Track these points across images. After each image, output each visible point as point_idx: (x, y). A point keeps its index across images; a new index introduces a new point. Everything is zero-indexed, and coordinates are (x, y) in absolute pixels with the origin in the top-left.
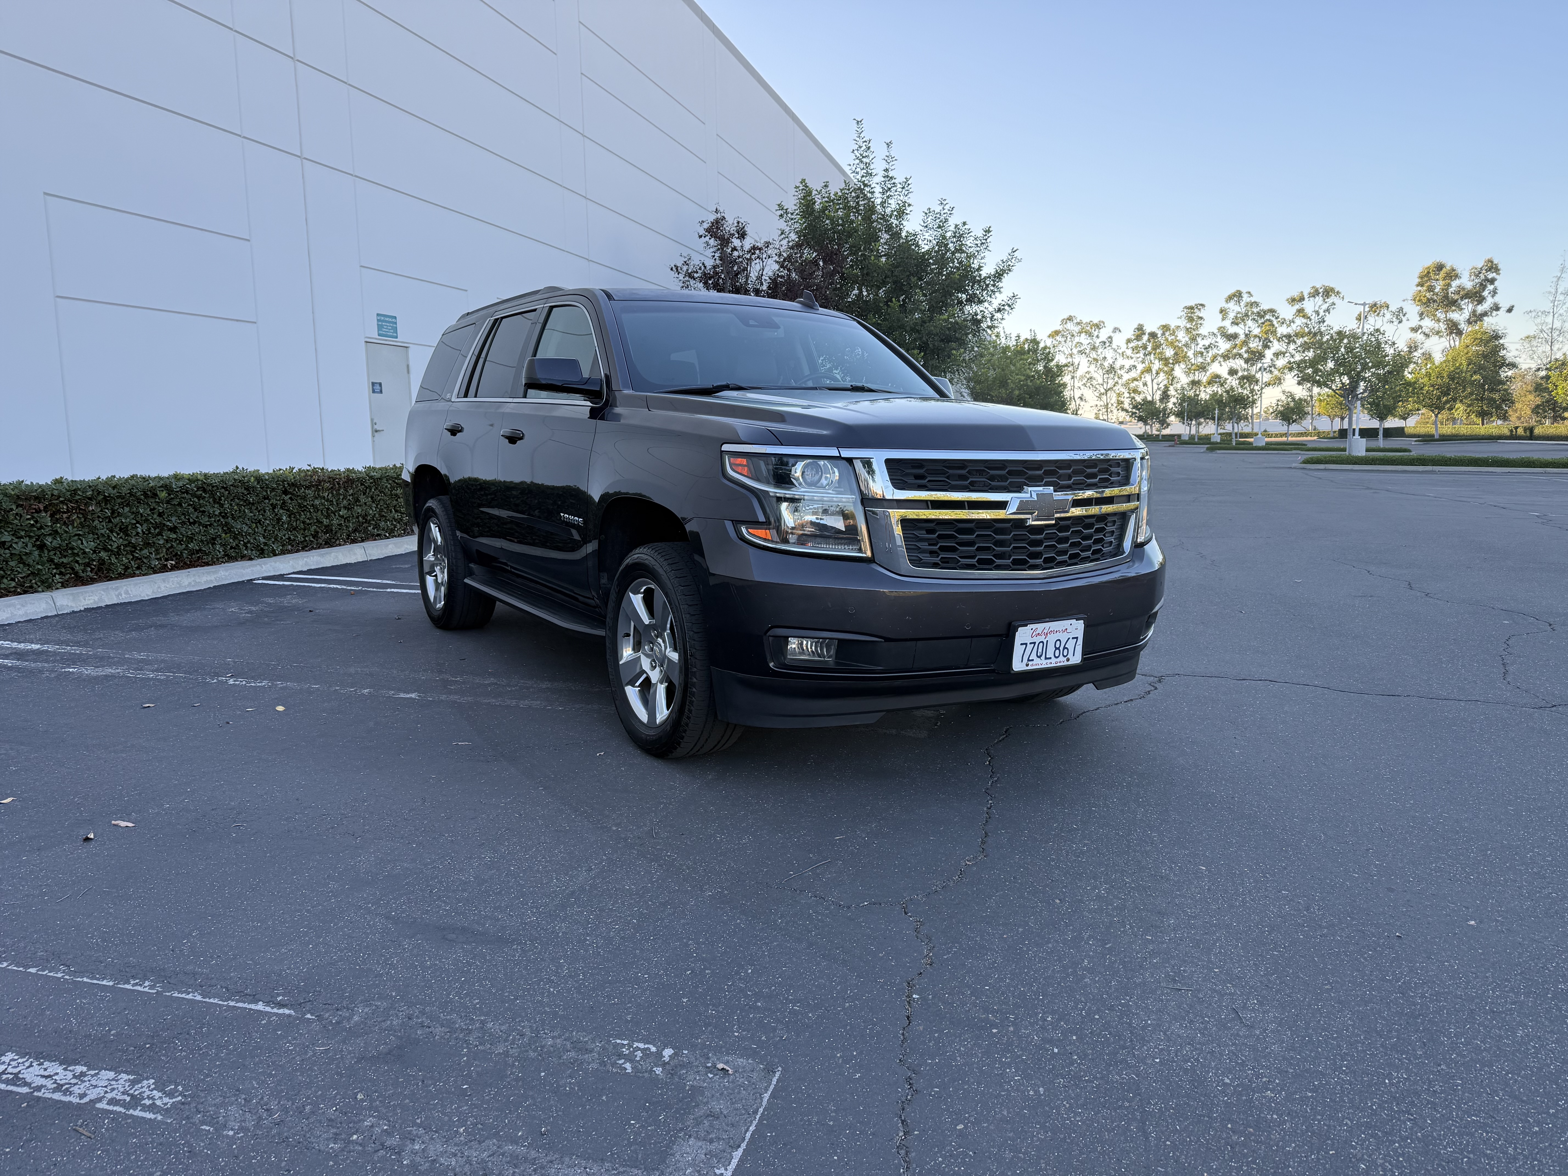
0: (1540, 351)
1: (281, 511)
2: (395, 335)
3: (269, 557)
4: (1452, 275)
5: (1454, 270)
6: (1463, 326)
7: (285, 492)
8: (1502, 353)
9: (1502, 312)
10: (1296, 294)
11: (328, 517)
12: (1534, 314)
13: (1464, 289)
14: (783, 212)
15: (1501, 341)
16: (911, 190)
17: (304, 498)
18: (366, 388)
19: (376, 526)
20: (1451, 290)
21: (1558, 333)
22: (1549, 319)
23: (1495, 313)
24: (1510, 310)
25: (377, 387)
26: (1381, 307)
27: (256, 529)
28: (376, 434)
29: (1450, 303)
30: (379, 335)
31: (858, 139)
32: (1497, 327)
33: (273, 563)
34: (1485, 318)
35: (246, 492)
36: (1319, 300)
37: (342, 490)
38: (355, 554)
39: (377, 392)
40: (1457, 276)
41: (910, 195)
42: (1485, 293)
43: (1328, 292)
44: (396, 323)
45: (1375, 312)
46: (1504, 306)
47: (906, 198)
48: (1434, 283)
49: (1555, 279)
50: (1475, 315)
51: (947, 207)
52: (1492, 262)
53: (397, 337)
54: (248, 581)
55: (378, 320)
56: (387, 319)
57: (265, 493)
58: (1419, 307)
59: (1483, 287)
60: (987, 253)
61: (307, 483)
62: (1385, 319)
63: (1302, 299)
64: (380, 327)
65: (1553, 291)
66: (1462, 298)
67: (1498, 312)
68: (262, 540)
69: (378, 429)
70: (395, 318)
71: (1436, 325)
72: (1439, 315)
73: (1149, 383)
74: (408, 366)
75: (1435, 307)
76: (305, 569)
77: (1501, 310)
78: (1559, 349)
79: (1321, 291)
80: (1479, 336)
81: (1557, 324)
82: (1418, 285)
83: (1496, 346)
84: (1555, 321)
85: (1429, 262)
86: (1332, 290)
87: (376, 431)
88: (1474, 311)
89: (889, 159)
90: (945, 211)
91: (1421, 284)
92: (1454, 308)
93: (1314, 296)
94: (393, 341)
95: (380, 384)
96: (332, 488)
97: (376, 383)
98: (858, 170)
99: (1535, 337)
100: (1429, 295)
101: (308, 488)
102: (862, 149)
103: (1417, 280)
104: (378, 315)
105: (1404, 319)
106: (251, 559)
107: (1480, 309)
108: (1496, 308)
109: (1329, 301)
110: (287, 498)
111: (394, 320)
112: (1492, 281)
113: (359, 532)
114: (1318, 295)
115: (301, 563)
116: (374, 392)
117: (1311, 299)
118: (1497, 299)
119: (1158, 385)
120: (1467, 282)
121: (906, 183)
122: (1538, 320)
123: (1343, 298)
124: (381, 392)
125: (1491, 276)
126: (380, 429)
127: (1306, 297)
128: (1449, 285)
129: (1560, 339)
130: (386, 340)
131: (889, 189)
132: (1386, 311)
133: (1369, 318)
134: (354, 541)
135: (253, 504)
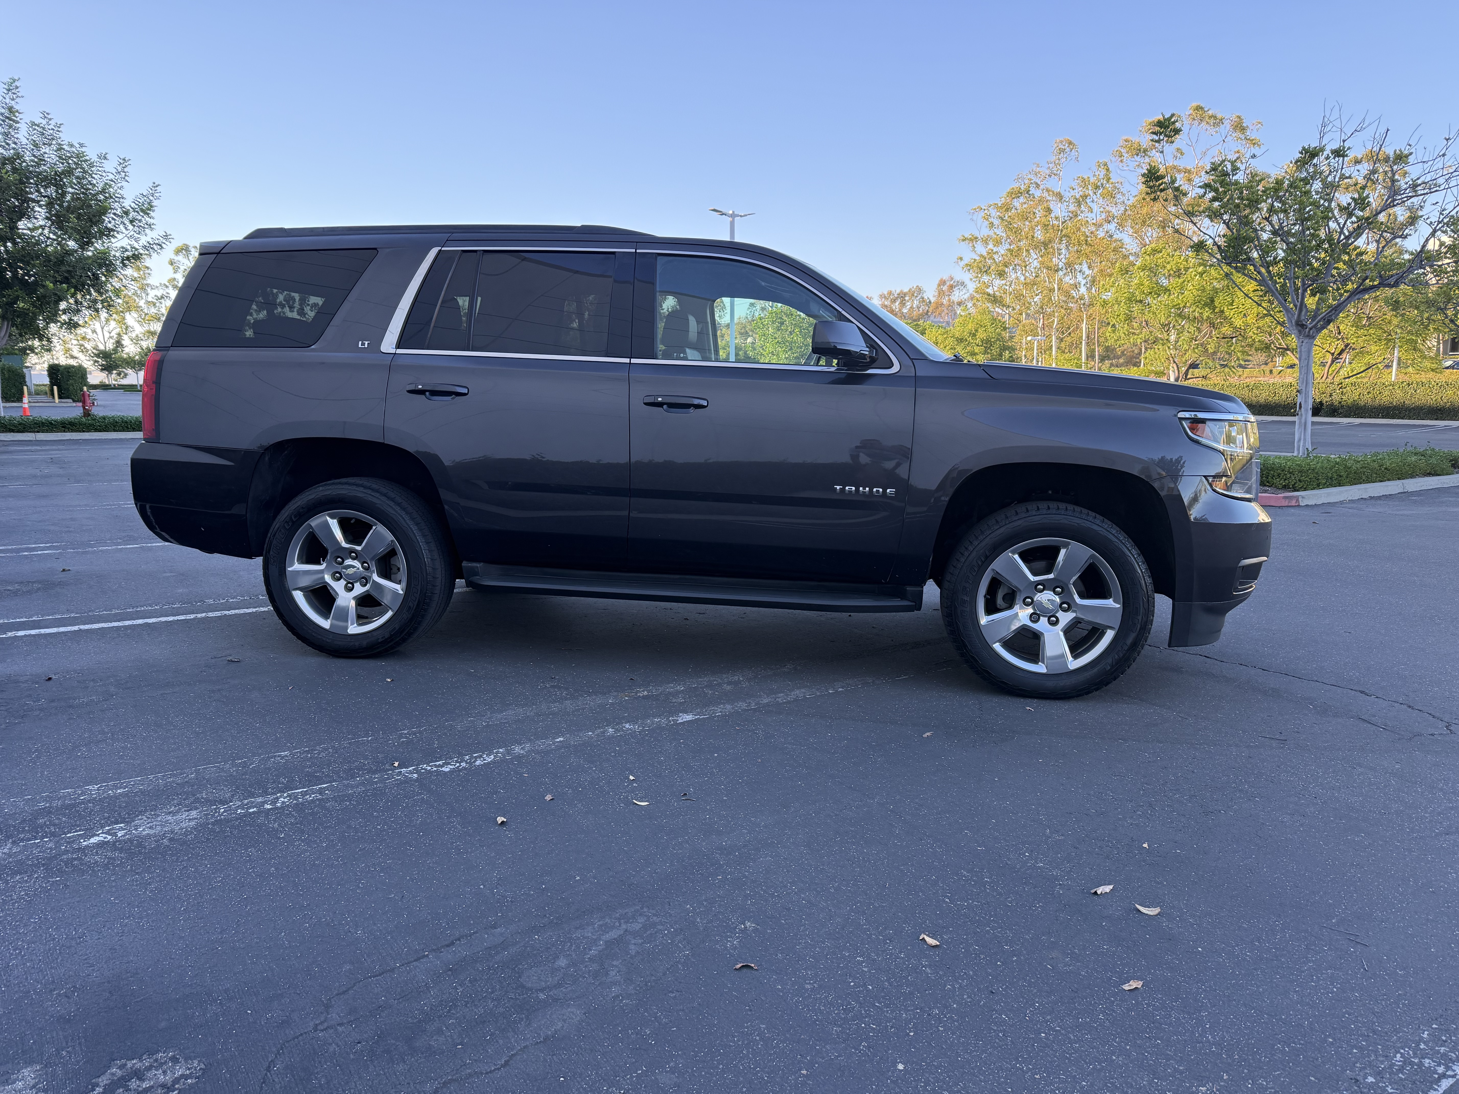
73: (99, 330)
119: (110, 333)
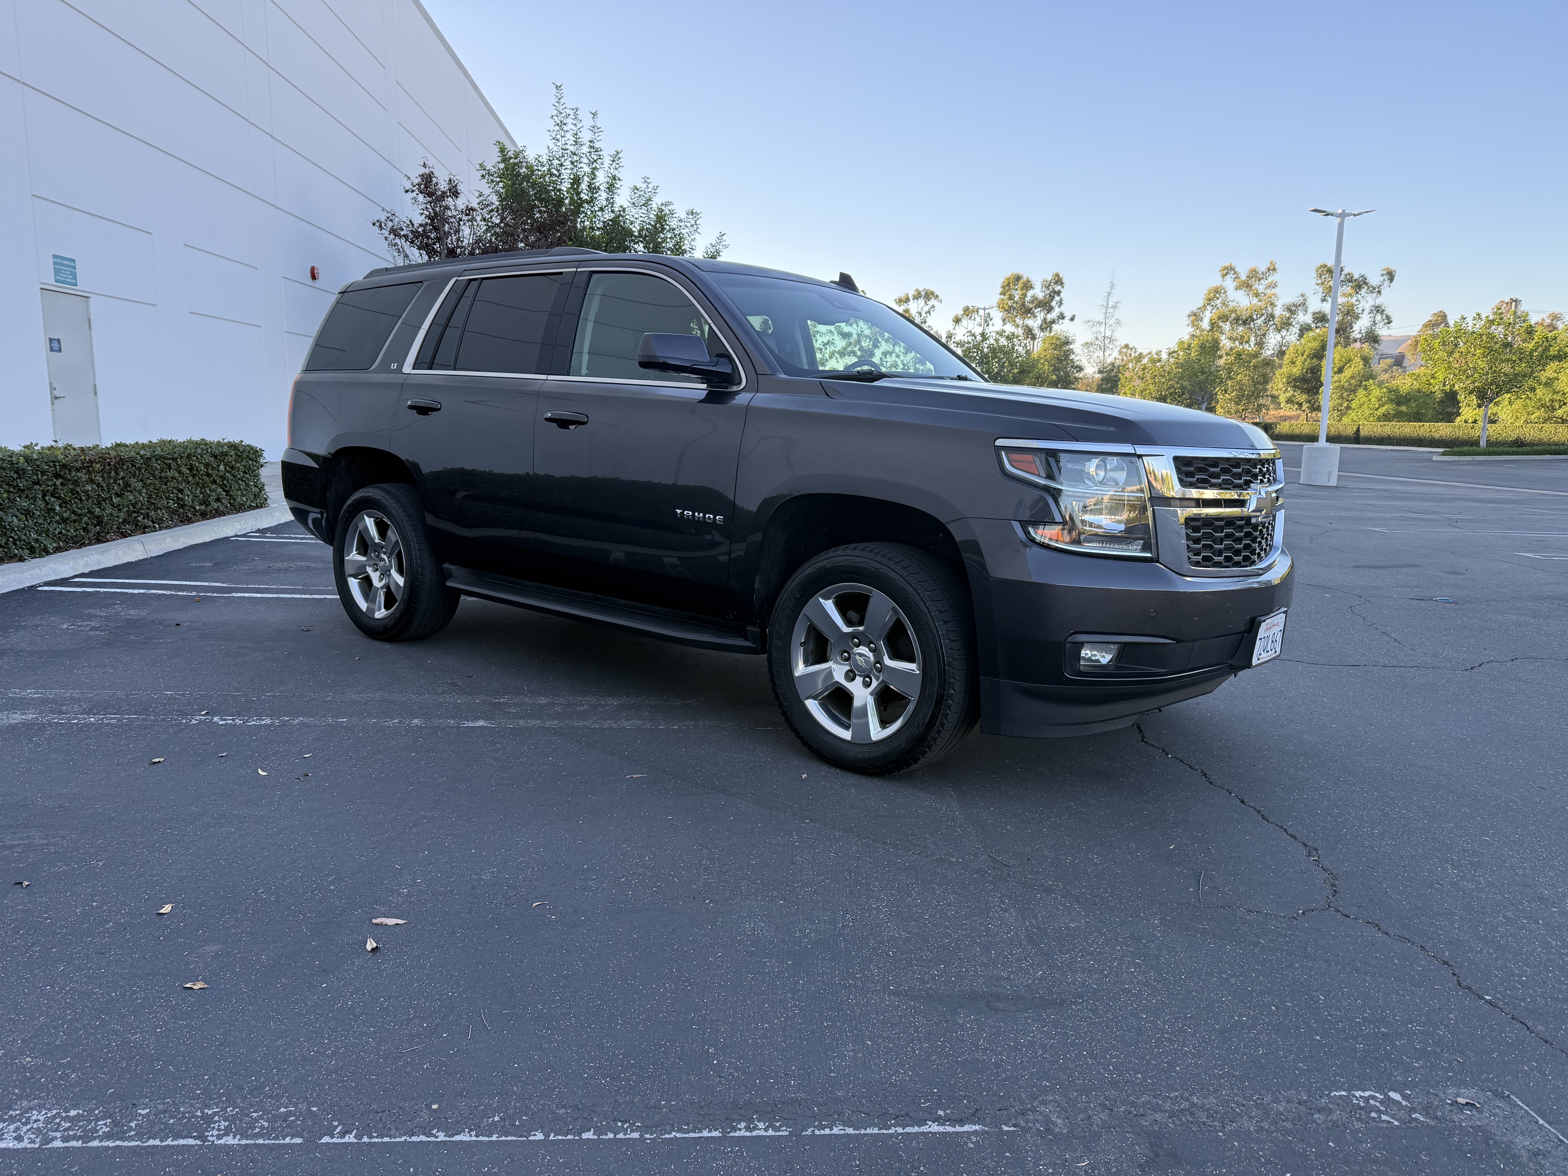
0: (1095, 356)
1: (53, 499)
2: (75, 281)
3: (41, 556)
4: (1028, 286)
5: (1029, 281)
6: (1036, 331)
7: (57, 476)
8: (1072, 357)
9: (1066, 321)
10: (902, 295)
11: (99, 505)
12: (1091, 324)
13: (1037, 299)
14: (487, 174)
15: (1071, 347)
16: (621, 165)
17: (76, 483)
18: (44, 346)
19: (147, 516)
20: (1027, 299)
21: (1109, 341)
22: (1102, 329)
23: (1061, 321)
24: (1072, 319)
25: (56, 345)
26: (973, 311)
27: (26, 523)
28: (56, 401)
29: (1027, 311)
30: (56, 281)
31: (556, 104)
32: (1068, 334)
33: (52, 565)
34: (1054, 325)
35: (15, 476)
36: (921, 302)
37: (113, 472)
38: (134, 551)
39: (56, 351)
40: (1031, 287)
41: (620, 169)
42: (1054, 303)
43: (928, 295)
44: (75, 268)
45: (968, 315)
46: (1068, 315)
47: (616, 172)
48: (1014, 292)
49: (1107, 294)
50: (1046, 323)
51: (651, 186)
52: (1058, 276)
53: (76, 285)
54: (29, 587)
55: (55, 263)
56: (65, 262)
57: (35, 477)
58: (1002, 314)
59: (1052, 298)
60: (697, 235)
61: (78, 465)
62: (976, 323)
63: (907, 300)
64: (57, 272)
65: (1105, 304)
66: (1036, 307)
67: (1064, 321)
68: (34, 536)
69: (58, 395)
70: (74, 261)
71: (1015, 330)
72: (1018, 321)
74: (89, 320)
75: (1015, 314)
76: (87, 571)
77: (1066, 318)
78: (1109, 355)
79: (923, 294)
80: (1054, 341)
81: (1108, 334)
82: (1001, 294)
83: (1068, 351)
84: (1107, 330)
85: (1008, 273)
86: (932, 293)
87: (56, 398)
88: (1045, 319)
89: (594, 129)
90: (650, 189)
91: (1003, 293)
92: (1029, 315)
93: (917, 298)
94: (72, 289)
95: (59, 341)
96: (103, 469)
97: (54, 340)
98: (559, 137)
99: (1092, 344)
100: (1010, 303)
101: (78, 470)
102: (563, 115)
103: (1000, 290)
104: (54, 256)
105: (991, 323)
106: (21, 559)
107: (1049, 317)
108: (1062, 317)
109: (930, 303)
110: (58, 482)
111: (72, 264)
112: (1058, 293)
113: (129, 523)
114: (920, 297)
115: (82, 562)
116: (52, 350)
117: (915, 300)
118: (1063, 309)
120: (1038, 292)
121: (616, 158)
122: (1094, 329)
123: (941, 301)
124: (60, 350)
125: (1057, 288)
126: (61, 395)
127: (911, 298)
128: (1025, 295)
129: (1111, 346)
130: (64, 288)
131: (595, 161)
132: (976, 316)
133: (963, 320)
134: (124, 535)
135: (23, 491)
